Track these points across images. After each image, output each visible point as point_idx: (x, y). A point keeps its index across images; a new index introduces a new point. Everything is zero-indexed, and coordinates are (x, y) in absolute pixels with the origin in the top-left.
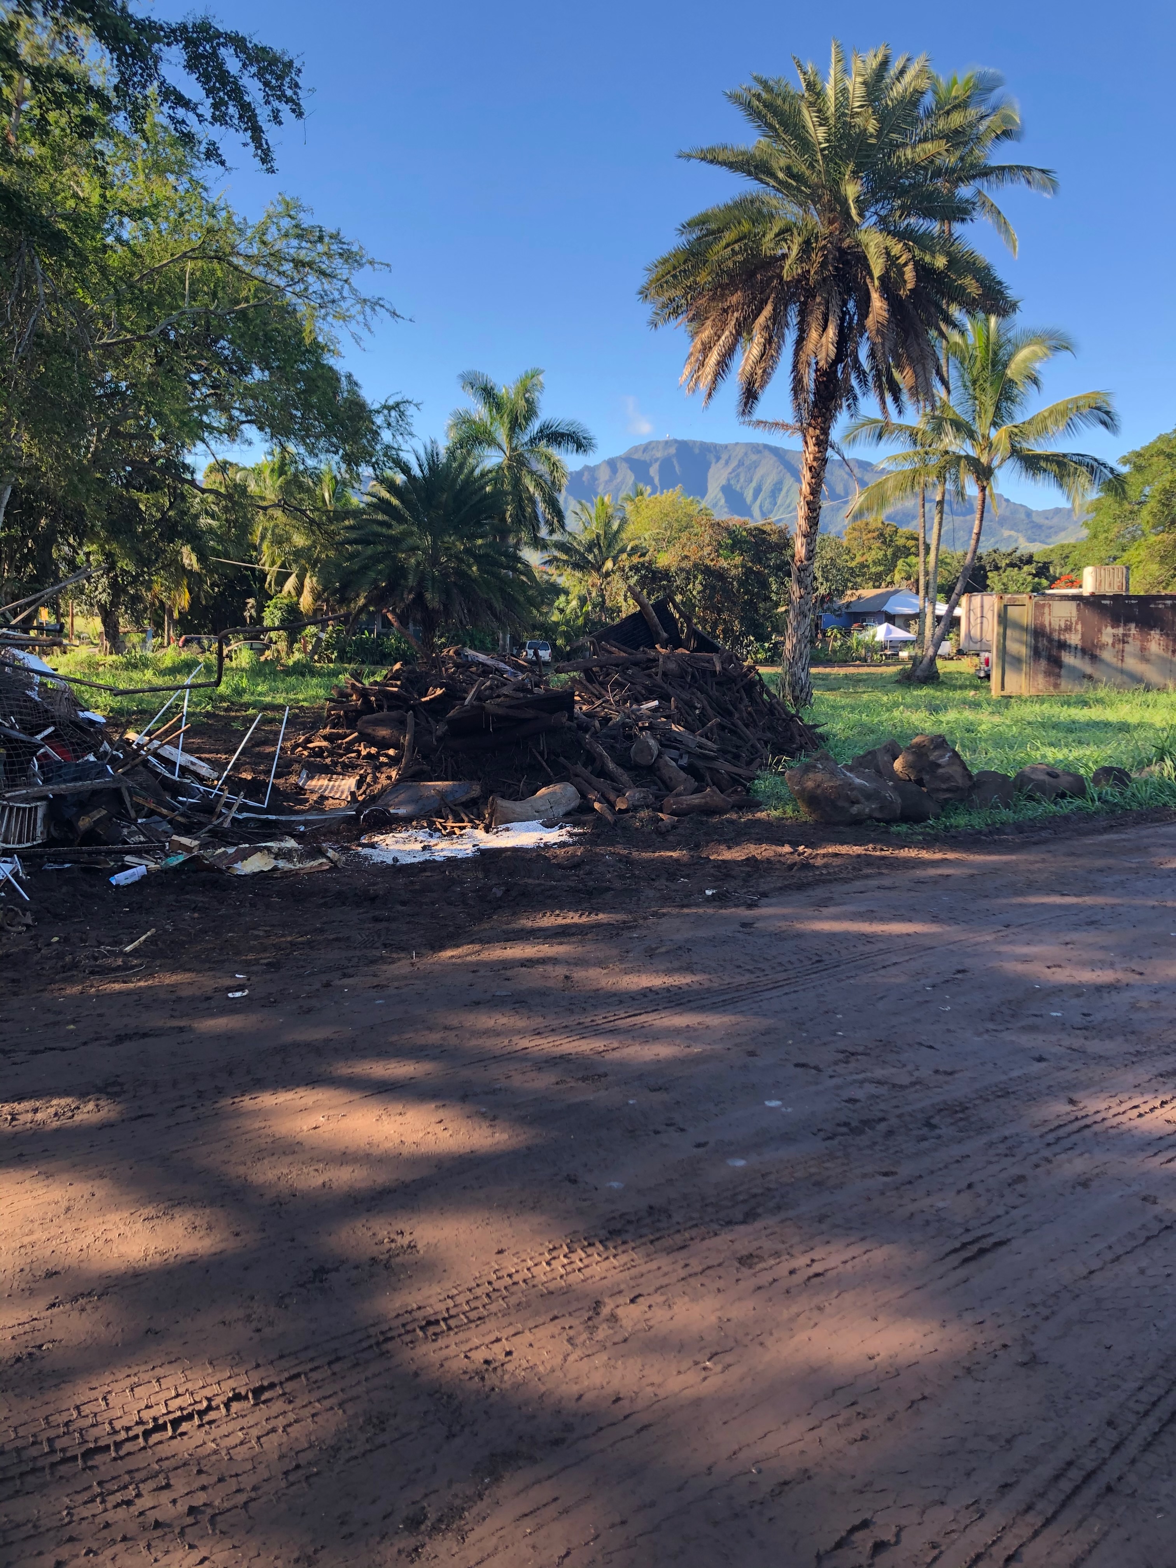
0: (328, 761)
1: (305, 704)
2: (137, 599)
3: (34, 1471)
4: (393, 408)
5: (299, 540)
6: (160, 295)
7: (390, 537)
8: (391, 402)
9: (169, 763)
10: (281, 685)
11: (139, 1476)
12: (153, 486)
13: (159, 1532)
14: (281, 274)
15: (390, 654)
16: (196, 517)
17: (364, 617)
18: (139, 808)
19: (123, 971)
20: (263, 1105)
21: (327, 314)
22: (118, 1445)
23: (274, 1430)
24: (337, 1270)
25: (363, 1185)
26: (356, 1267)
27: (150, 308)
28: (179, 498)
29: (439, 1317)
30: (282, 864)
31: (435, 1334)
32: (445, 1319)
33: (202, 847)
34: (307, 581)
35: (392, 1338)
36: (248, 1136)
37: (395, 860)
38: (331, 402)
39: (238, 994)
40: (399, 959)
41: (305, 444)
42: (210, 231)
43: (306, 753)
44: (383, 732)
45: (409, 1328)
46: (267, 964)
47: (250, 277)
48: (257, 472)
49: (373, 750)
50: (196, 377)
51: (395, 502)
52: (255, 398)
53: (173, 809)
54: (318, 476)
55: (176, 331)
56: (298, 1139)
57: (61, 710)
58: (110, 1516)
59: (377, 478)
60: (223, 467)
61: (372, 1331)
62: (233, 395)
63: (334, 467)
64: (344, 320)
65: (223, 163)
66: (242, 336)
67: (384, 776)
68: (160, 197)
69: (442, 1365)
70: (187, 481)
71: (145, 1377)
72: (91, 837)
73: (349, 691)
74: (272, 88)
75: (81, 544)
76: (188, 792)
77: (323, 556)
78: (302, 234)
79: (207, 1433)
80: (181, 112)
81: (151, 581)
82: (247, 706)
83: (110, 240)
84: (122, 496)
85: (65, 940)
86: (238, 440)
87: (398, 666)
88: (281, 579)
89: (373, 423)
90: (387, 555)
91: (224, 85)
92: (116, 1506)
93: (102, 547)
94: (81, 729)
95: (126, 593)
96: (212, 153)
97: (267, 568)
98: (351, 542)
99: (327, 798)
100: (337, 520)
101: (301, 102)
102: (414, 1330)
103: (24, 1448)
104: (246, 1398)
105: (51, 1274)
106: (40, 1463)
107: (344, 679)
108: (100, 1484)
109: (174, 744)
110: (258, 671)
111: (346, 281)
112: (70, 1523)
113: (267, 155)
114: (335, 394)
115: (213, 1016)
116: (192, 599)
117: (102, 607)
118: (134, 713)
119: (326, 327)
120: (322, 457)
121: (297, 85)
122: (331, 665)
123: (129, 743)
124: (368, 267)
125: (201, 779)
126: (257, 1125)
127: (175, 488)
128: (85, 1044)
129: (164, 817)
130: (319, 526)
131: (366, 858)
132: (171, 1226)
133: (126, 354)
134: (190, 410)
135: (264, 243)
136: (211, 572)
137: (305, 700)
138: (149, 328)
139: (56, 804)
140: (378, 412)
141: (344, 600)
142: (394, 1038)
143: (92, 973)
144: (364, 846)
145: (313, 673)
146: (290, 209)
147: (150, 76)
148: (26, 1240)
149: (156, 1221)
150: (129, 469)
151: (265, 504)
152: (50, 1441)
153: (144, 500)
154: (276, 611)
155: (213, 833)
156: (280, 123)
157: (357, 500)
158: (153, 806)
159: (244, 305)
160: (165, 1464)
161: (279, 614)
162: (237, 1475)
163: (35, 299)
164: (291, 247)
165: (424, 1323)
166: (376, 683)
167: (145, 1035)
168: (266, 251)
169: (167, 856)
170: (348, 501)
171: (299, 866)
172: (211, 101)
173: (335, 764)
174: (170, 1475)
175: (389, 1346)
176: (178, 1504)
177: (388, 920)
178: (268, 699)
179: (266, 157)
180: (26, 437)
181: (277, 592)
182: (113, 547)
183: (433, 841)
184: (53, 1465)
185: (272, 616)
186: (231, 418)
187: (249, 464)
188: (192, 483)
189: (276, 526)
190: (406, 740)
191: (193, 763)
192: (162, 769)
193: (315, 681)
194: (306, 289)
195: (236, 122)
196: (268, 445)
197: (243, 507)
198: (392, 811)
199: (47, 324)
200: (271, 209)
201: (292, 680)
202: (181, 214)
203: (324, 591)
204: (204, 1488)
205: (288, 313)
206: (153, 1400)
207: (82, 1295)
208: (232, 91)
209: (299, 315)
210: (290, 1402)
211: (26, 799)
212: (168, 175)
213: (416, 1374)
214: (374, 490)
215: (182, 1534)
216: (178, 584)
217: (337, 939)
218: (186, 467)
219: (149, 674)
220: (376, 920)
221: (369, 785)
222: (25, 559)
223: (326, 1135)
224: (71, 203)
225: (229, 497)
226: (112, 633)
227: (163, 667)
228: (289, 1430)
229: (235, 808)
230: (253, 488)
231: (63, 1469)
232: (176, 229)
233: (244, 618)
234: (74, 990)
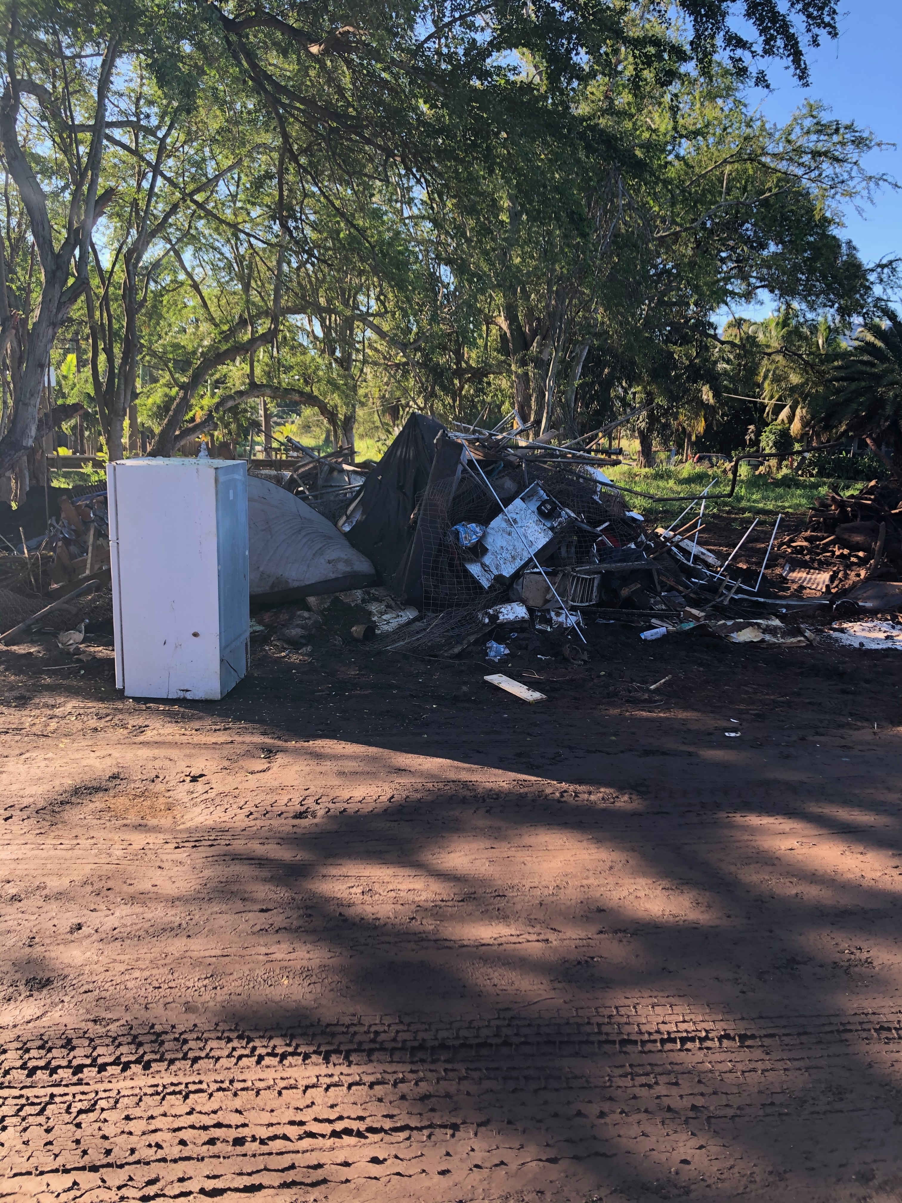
0: (807, 558)
1: (790, 510)
2: (667, 426)
3: (587, 1042)
4: (885, 266)
5: (795, 379)
6: (704, 195)
7: (874, 374)
8: (884, 262)
9: (686, 553)
10: (772, 495)
11: (658, 1070)
12: (685, 340)
13: (669, 1115)
14: (802, 165)
15: (863, 471)
16: (715, 363)
17: (843, 440)
18: (663, 585)
19: (648, 704)
20: (751, 823)
21: (836, 193)
22: (644, 1043)
23: (754, 1070)
24: (805, 963)
25: (829, 902)
26: (821, 966)
27: (695, 206)
28: (704, 348)
29: (891, 1026)
30: (768, 637)
31: (887, 1038)
32: (896, 1029)
33: (707, 617)
34: (798, 411)
35: (850, 1031)
36: (738, 844)
37: (861, 644)
38: (832, 265)
39: (733, 735)
40: (863, 727)
41: (808, 302)
42: (747, 139)
43: (789, 550)
44: (858, 538)
45: (865, 1026)
46: (755, 715)
47: (776, 171)
48: (765, 326)
49: (846, 552)
50: (724, 255)
51: (879, 344)
52: (769, 267)
53: (687, 587)
54: (815, 326)
55: (713, 220)
56: (777, 855)
57: (615, 510)
58: (638, 1091)
59: (865, 325)
60: (739, 323)
61: (834, 1020)
62: (751, 266)
63: (830, 318)
64: (851, 196)
65: (768, 86)
66: (763, 219)
67: (853, 573)
68: (711, 118)
69: (893, 1065)
70: (710, 336)
71: (663, 1001)
72: (628, 603)
73: (829, 502)
74: (814, 18)
75: (630, 386)
76: (699, 575)
77: (814, 391)
78: (821, 129)
79: (705, 1055)
80: (739, 52)
81: (677, 413)
82: (744, 510)
83: (670, 158)
84: (662, 350)
85: (609, 675)
86: (753, 302)
87: (873, 483)
88: (778, 410)
89: (867, 280)
90: (869, 389)
91: (774, 23)
92: (642, 1085)
93: (645, 388)
94: (627, 524)
95: (659, 421)
96: (761, 80)
97: (766, 401)
98: (837, 380)
99: (805, 588)
100: (828, 362)
101: (837, 25)
102: (869, 1030)
103: (582, 1025)
104: (734, 1039)
105: (600, 910)
106: (591, 1039)
107: (823, 490)
108: (631, 1066)
109: (691, 538)
110: (754, 483)
111: (855, 163)
112: (610, 1086)
113: (803, 73)
114: (836, 258)
115: (713, 748)
116: (707, 426)
117: (641, 433)
118: (660, 512)
119: (834, 204)
120: (820, 311)
121: (834, 12)
122: (812, 479)
123: (658, 536)
124: (876, 149)
125: (708, 566)
126: (746, 837)
127: (701, 342)
128: (622, 752)
129: (680, 592)
130: (812, 367)
131: (836, 640)
132: (681, 899)
133: (675, 242)
134: (718, 281)
135: (789, 142)
136: (722, 405)
137: (789, 507)
138: (693, 221)
139: (606, 577)
140: (872, 270)
141: (828, 427)
142: (857, 791)
143: (627, 701)
144: (835, 630)
145: (798, 485)
146: (812, 110)
147: (718, 28)
148: (585, 882)
149: (670, 892)
150: (668, 328)
151: (769, 351)
152: (599, 1025)
153: (678, 352)
154: (771, 436)
155: (716, 608)
156: (818, 45)
157: (845, 344)
158: (673, 584)
159: (767, 194)
160: (676, 1068)
161: (773, 437)
162: (726, 1094)
163: (615, 208)
164: (811, 142)
165: (878, 1027)
166: (852, 496)
167: (664, 753)
168: (789, 148)
169: (682, 622)
170: (838, 345)
171: (782, 640)
172: (763, 38)
173: (813, 560)
174: (679, 1076)
175: (847, 1036)
176: (685, 1099)
177: (853, 693)
178: (761, 505)
179: (803, 75)
180: (601, 310)
181: (773, 420)
182: (653, 388)
183: (895, 633)
184: (600, 1042)
185: (767, 442)
186: (749, 285)
187: (759, 319)
188: (715, 337)
189: (777, 368)
190: (877, 546)
191: (703, 554)
192: (680, 556)
193: (799, 492)
194: (820, 175)
195: (781, 51)
196: (776, 303)
197: (753, 354)
198: (861, 604)
199: (622, 226)
200: (797, 113)
201: (780, 490)
202: (725, 129)
203: (813, 418)
204: (702, 1094)
205: (802, 195)
206: (667, 1019)
207: (620, 930)
208: (781, 27)
209: (812, 197)
210: (767, 1054)
211: (587, 572)
212: (718, 100)
213: (870, 1066)
214: (861, 335)
215: (686, 1122)
216: (697, 415)
217: (810, 703)
218: (711, 325)
219: (671, 483)
220: (844, 692)
221: (841, 581)
222: (592, 399)
223: (800, 857)
224: (646, 135)
225: (742, 347)
226: (647, 453)
227: (681, 477)
228: (766, 1074)
229: (733, 590)
230: (761, 338)
231: (607, 1048)
232: (720, 141)
233: (745, 440)
234: (616, 712)
